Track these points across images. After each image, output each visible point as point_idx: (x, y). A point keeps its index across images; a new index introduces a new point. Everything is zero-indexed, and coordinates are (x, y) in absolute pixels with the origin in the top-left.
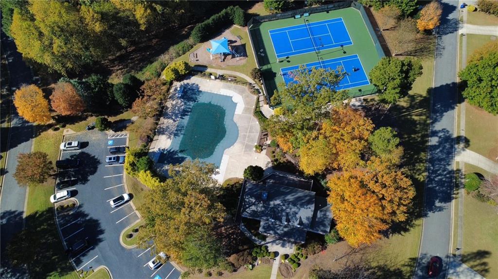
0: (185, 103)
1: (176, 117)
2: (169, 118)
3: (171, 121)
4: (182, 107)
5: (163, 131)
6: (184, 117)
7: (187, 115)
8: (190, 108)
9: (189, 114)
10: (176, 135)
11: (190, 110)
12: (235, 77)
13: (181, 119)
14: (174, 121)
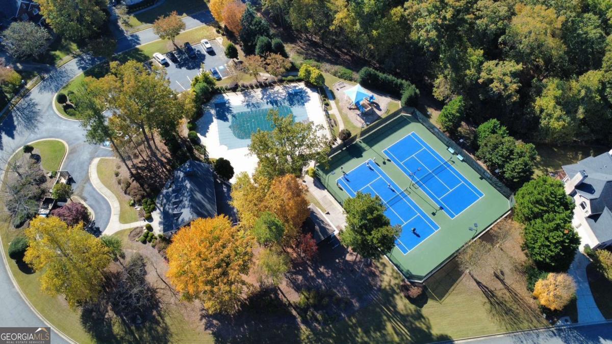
0: (285, 99)
1: (267, 99)
2: (263, 94)
3: (261, 96)
4: (279, 99)
5: (248, 95)
6: (269, 104)
7: (273, 105)
8: (281, 104)
9: (275, 106)
10: (248, 105)
11: (279, 105)
12: (336, 125)
13: (266, 103)
14: (262, 99)
